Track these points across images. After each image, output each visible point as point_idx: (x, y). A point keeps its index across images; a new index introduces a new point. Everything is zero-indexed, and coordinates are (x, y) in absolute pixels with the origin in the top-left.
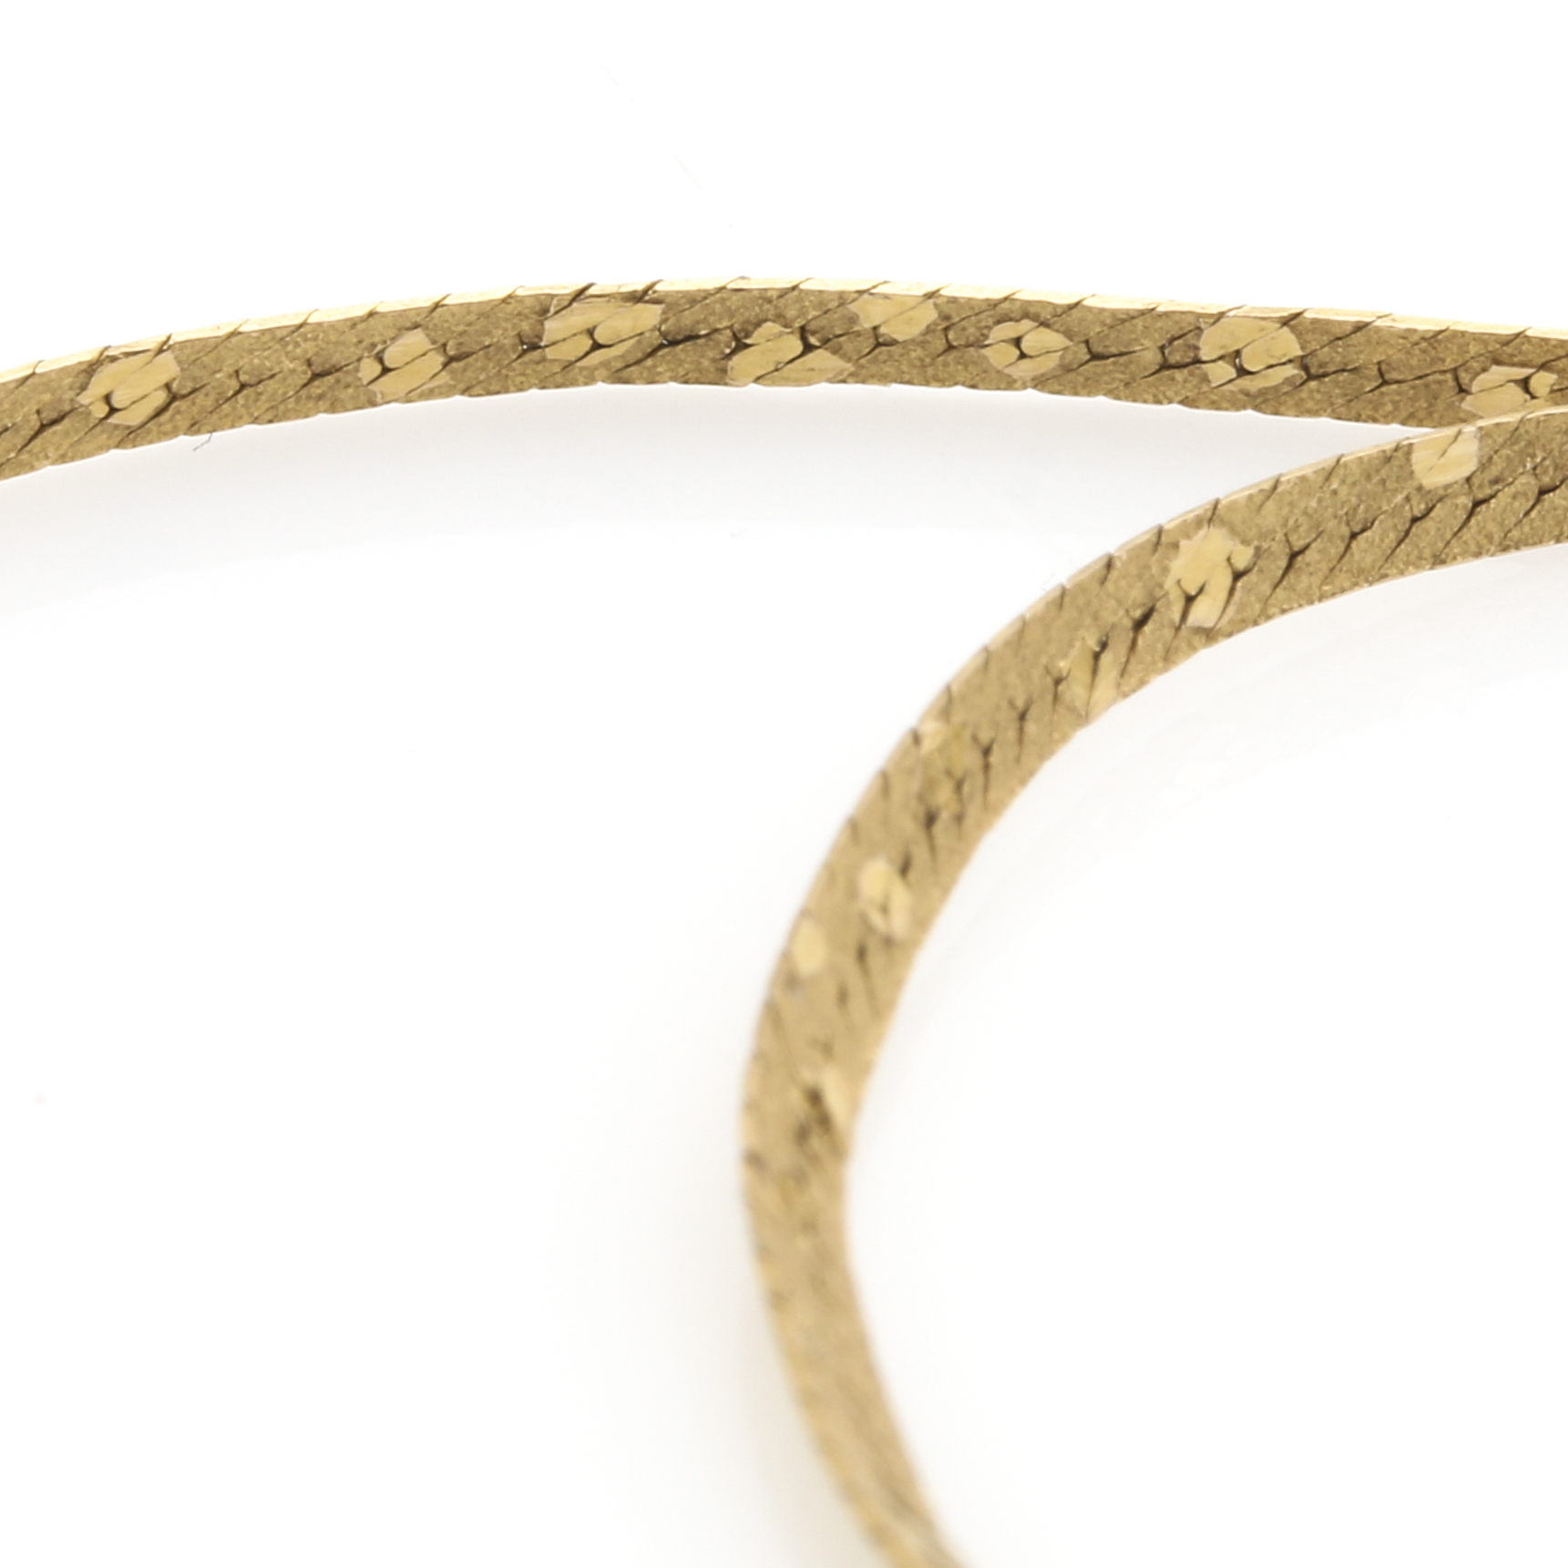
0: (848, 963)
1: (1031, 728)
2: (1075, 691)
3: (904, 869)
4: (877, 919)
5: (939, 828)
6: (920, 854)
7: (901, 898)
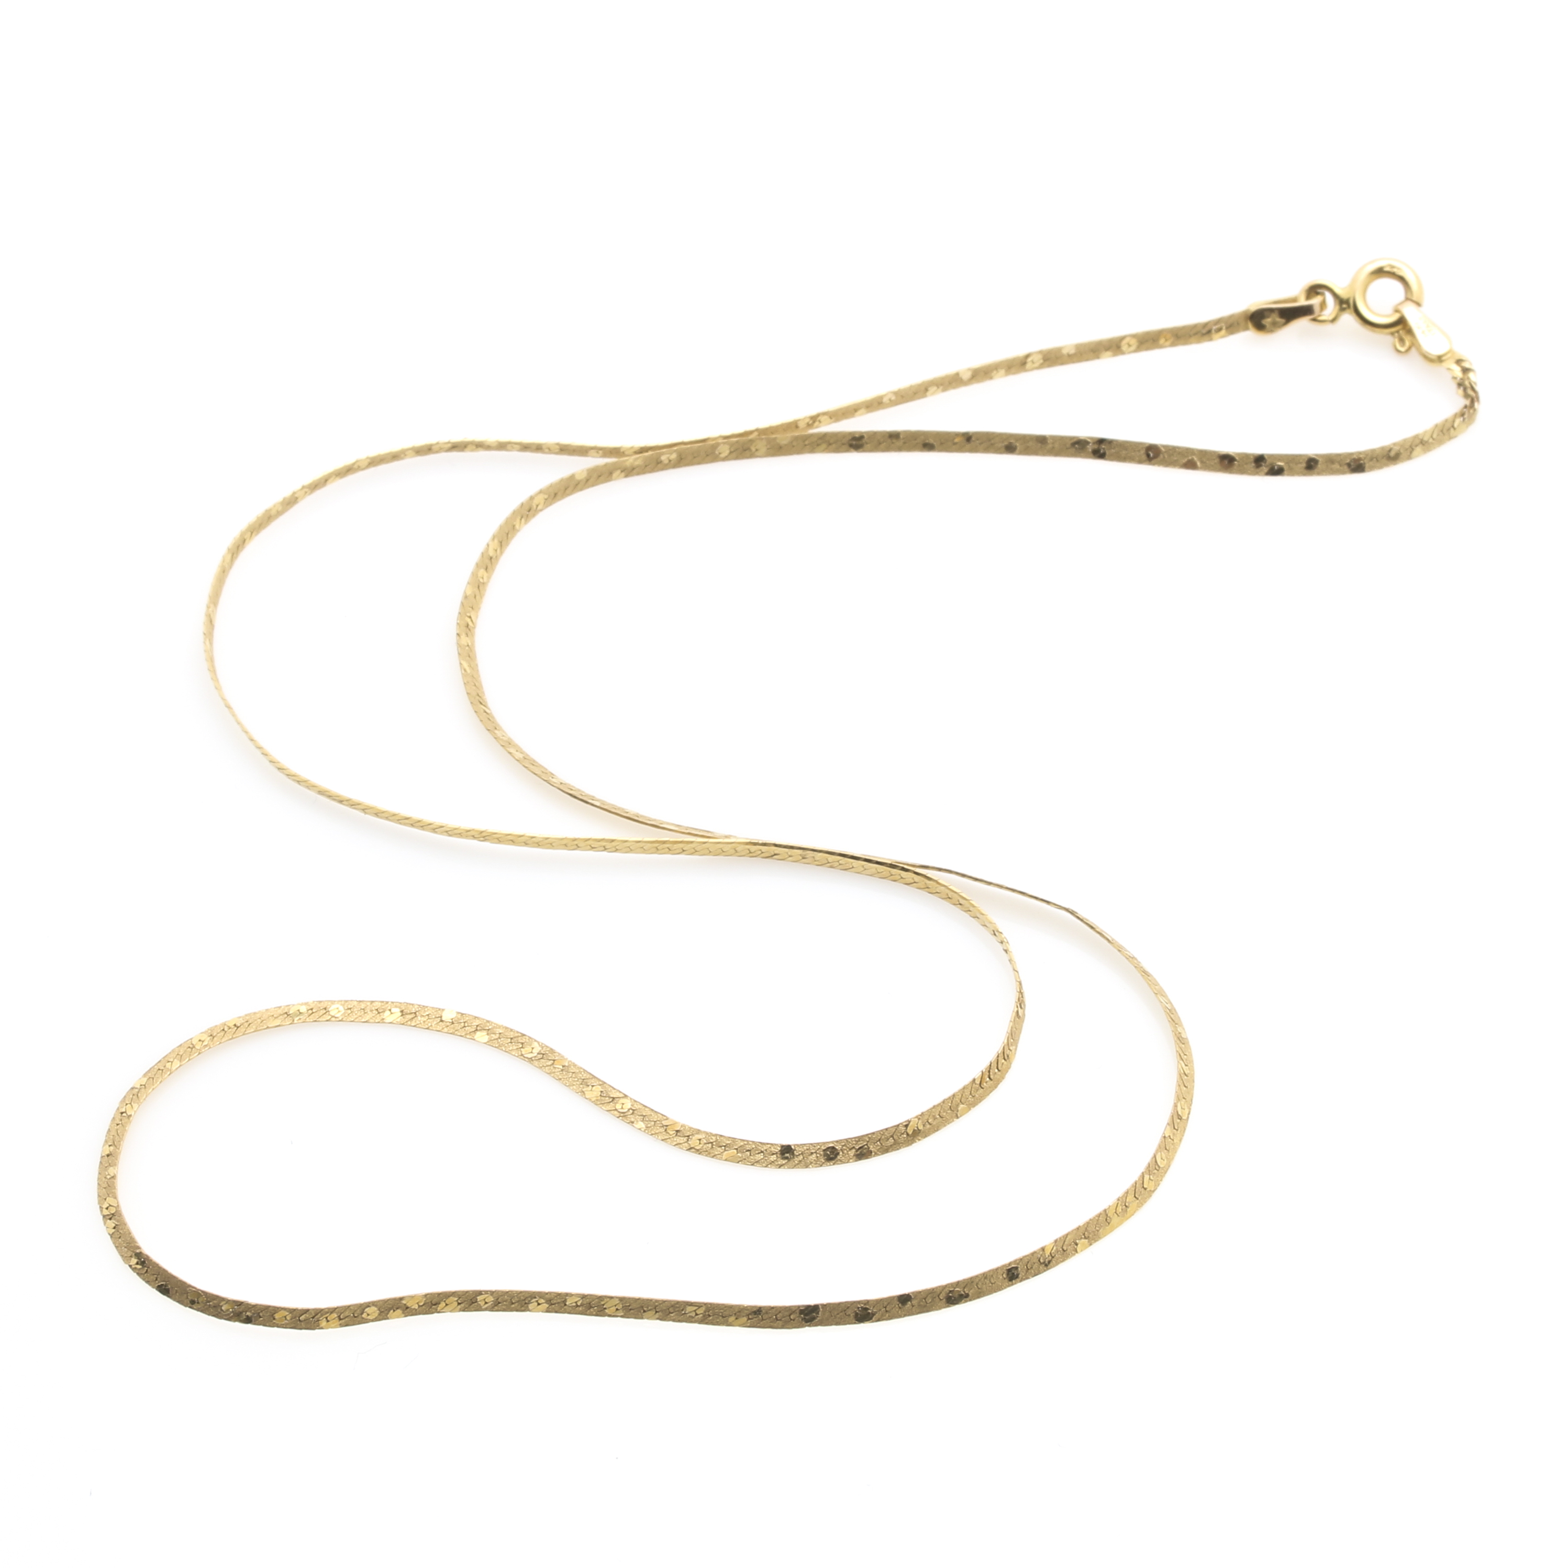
0: (476, 590)
1: (509, 536)
2: (517, 527)
3: (486, 569)
4: (481, 580)
5: (493, 560)
6: (489, 565)
7: (485, 575)
